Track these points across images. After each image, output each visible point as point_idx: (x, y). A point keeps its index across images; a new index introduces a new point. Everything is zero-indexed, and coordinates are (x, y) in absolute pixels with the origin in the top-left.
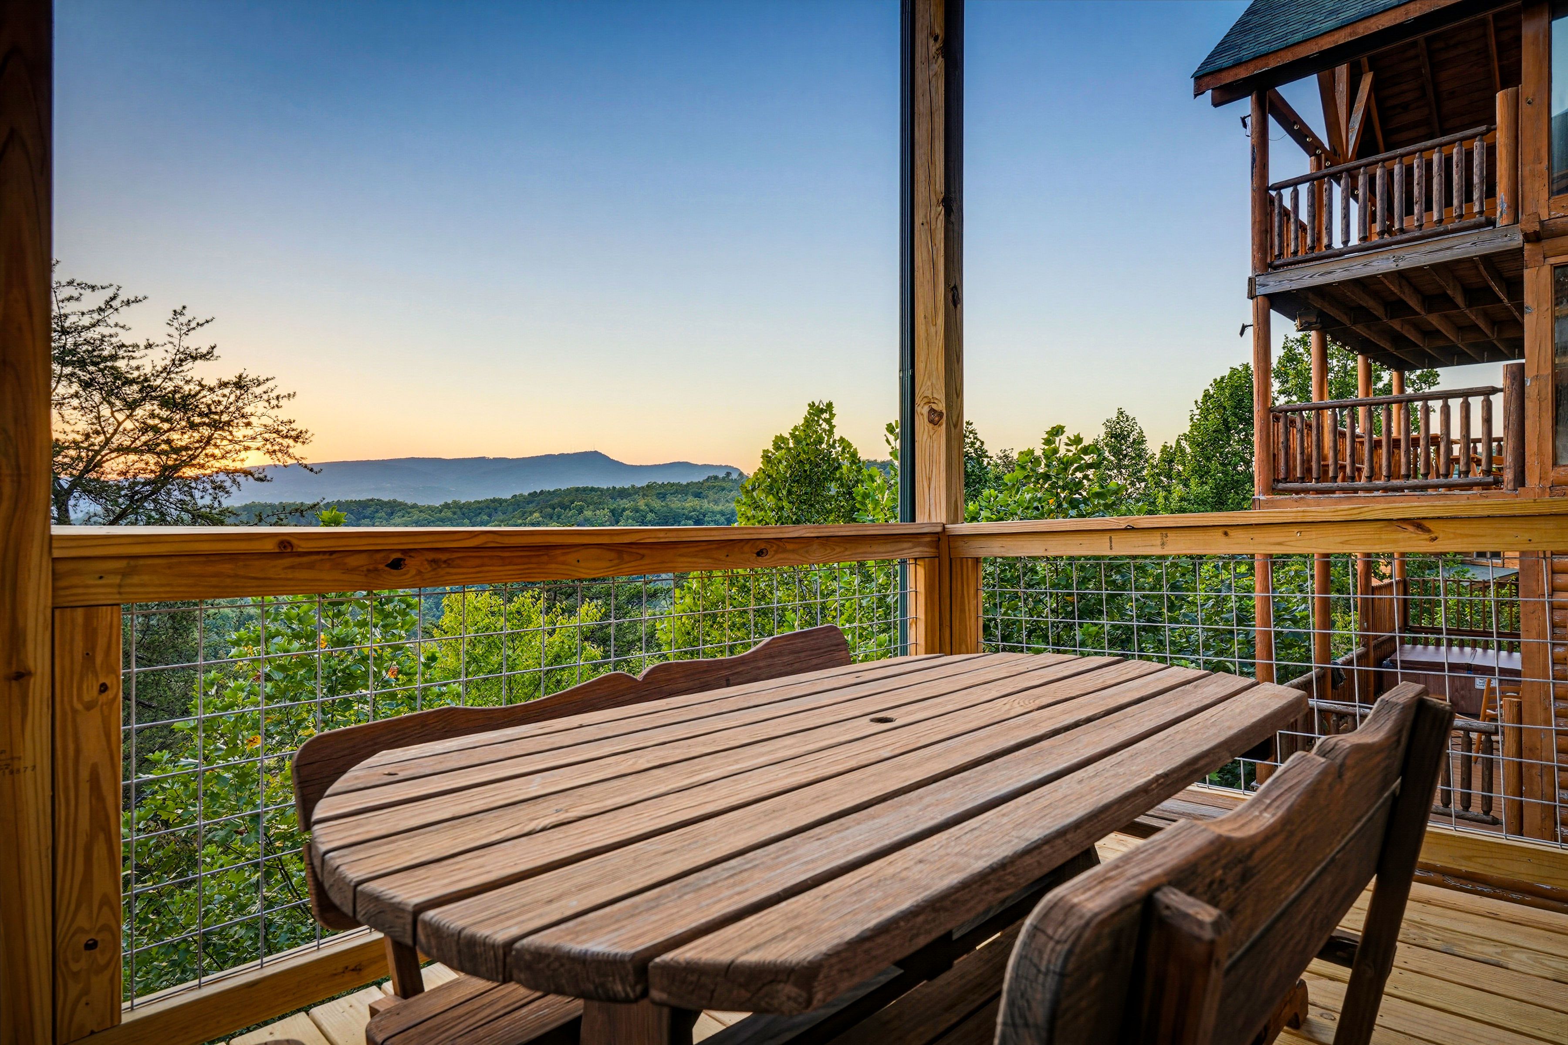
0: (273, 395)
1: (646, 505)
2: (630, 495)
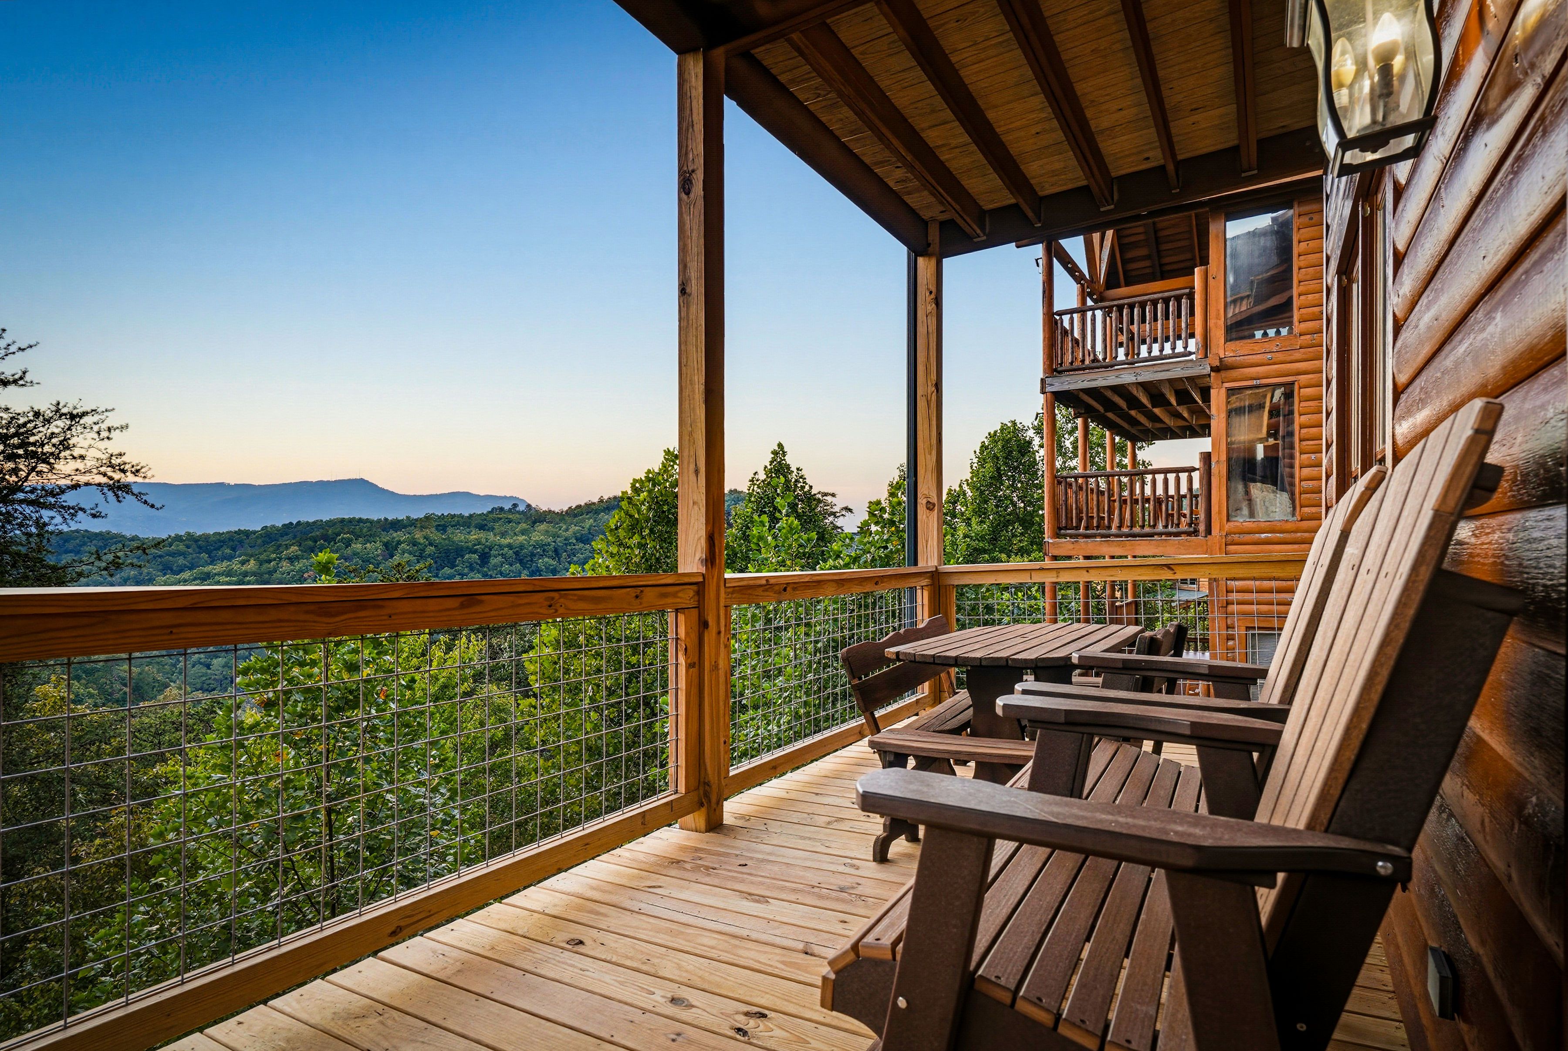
1: (425, 538)
2: (405, 527)
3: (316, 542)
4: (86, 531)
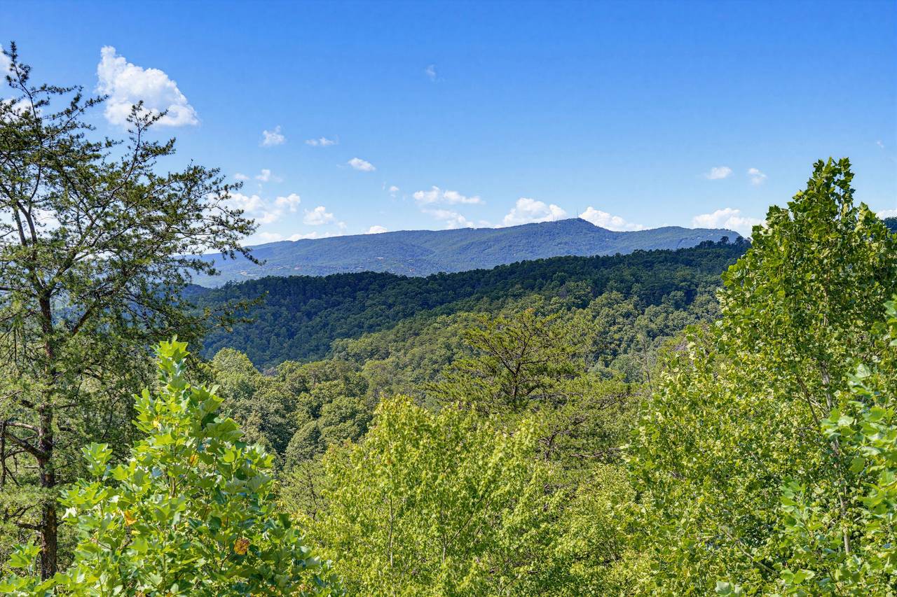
0: (222, 185)
1: (632, 274)
2: (615, 264)
3: (536, 280)
4: (373, 272)
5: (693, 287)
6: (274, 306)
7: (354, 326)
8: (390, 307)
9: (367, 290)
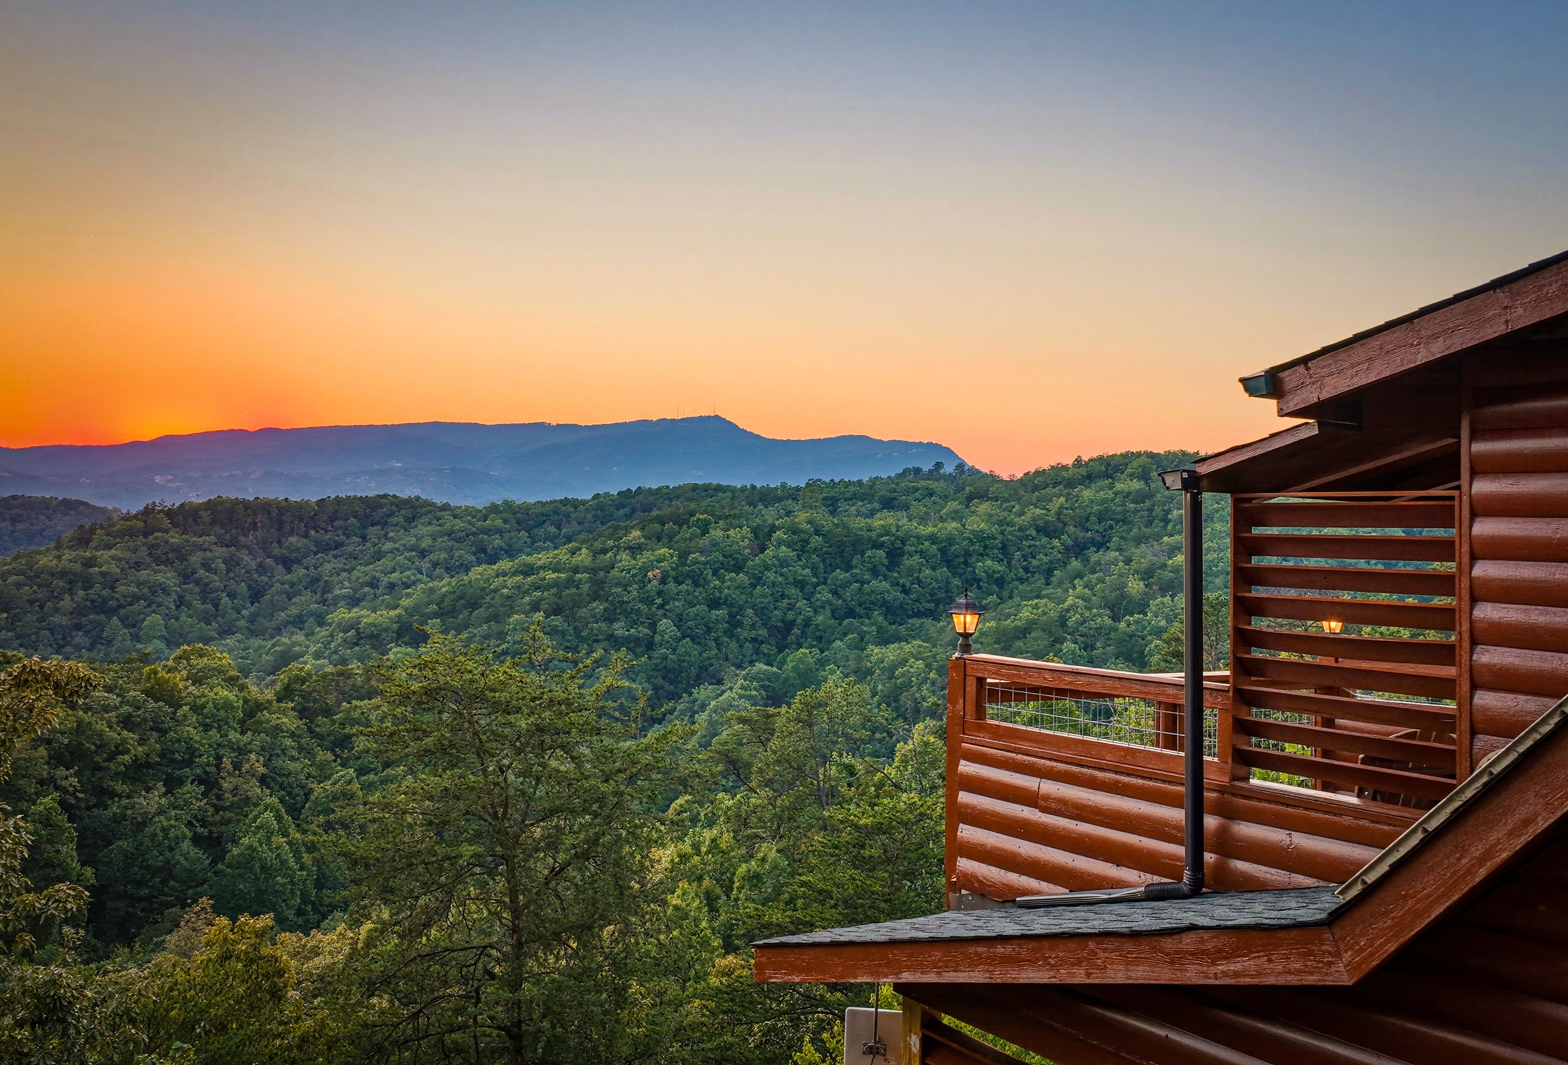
1: (809, 521)
5: (898, 544)
6: (227, 546)
7: (364, 584)
8: (423, 554)
9: (386, 523)
